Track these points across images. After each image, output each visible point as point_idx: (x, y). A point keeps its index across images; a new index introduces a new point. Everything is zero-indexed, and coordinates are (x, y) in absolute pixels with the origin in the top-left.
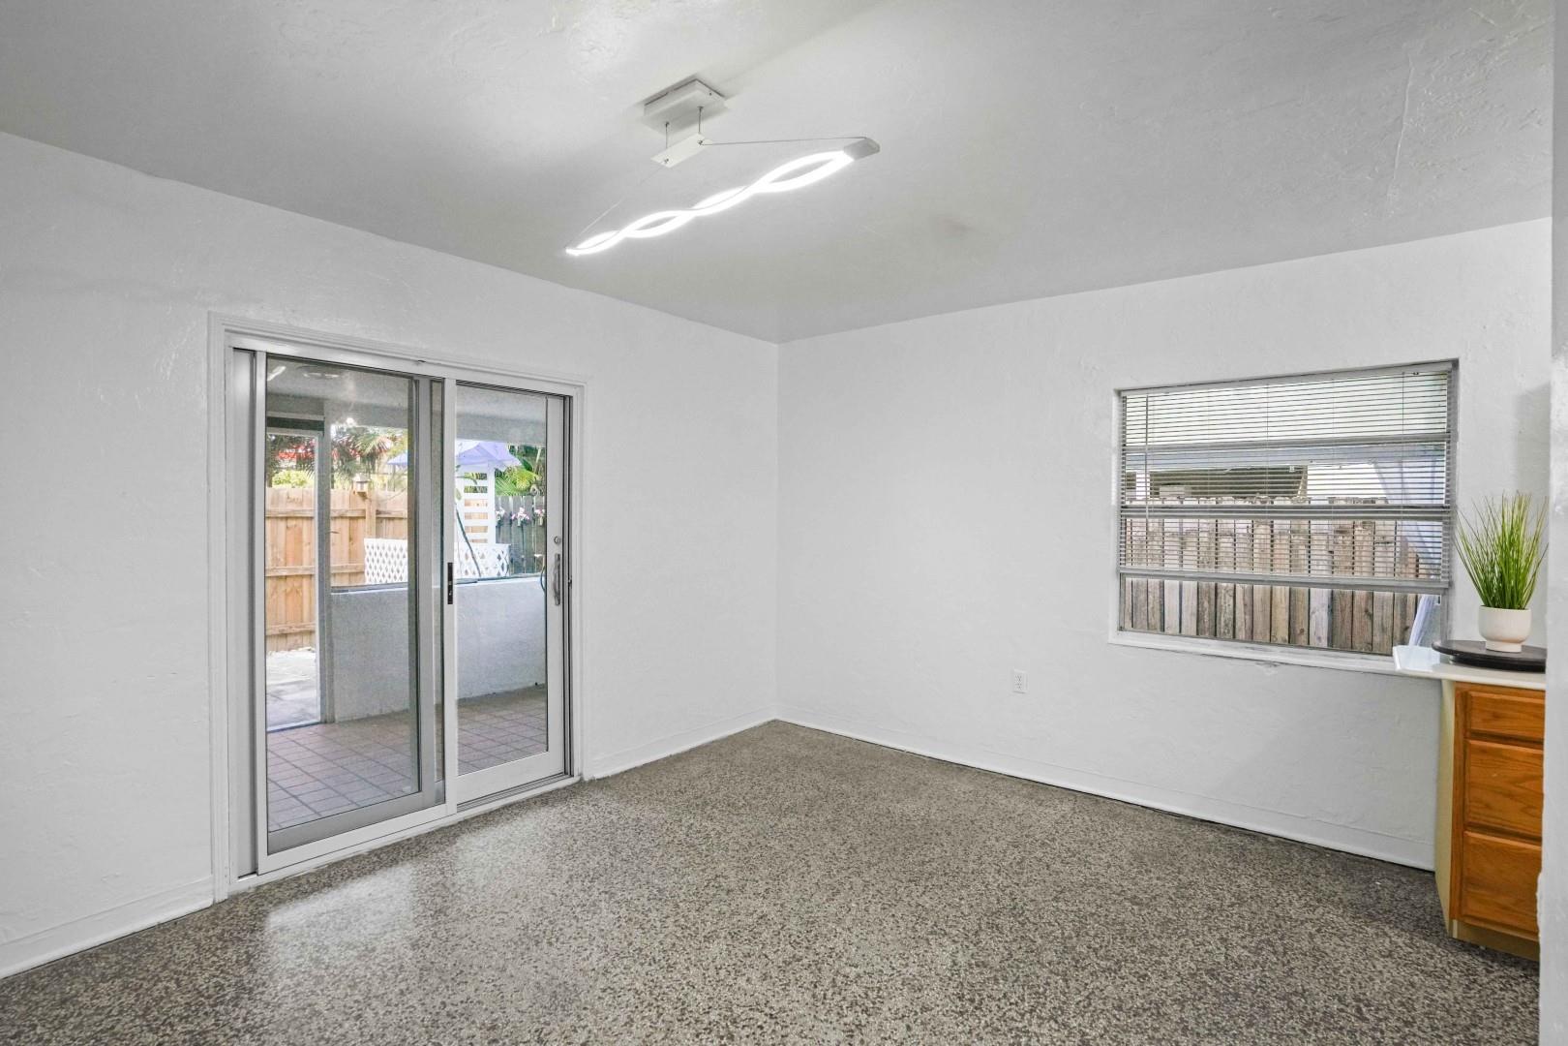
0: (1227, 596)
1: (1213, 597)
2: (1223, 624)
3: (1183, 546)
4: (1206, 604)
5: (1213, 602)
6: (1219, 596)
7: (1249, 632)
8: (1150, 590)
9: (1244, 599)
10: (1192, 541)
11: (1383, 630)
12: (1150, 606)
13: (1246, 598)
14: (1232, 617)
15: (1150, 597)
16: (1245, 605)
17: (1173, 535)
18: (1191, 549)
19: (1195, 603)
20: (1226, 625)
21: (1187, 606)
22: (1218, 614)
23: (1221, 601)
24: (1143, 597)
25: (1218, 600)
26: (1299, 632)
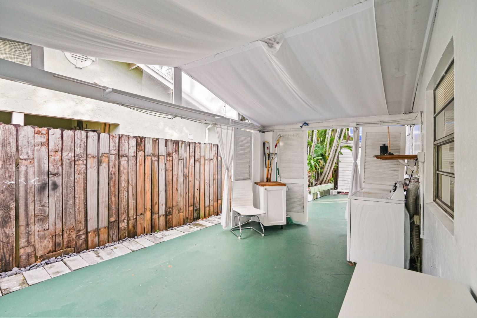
0: (125, 192)
1: (117, 194)
2: (122, 208)
3: (99, 163)
4: (113, 199)
5: (117, 197)
6: (120, 192)
7: (135, 209)
8: (76, 196)
9: (133, 192)
10: (105, 160)
11: (181, 195)
12: (77, 207)
13: (134, 191)
14: (127, 203)
15: (77, 201)
16: (133, 195)
17: (94, 157)
18: (104, 165)
19: (107, 199)
20: (124, 209)
21: (103, 202)
22: (120, 203)
23: (121, 195)
24: (71, 202)
25: (120, 195)
26: (155, 204)
